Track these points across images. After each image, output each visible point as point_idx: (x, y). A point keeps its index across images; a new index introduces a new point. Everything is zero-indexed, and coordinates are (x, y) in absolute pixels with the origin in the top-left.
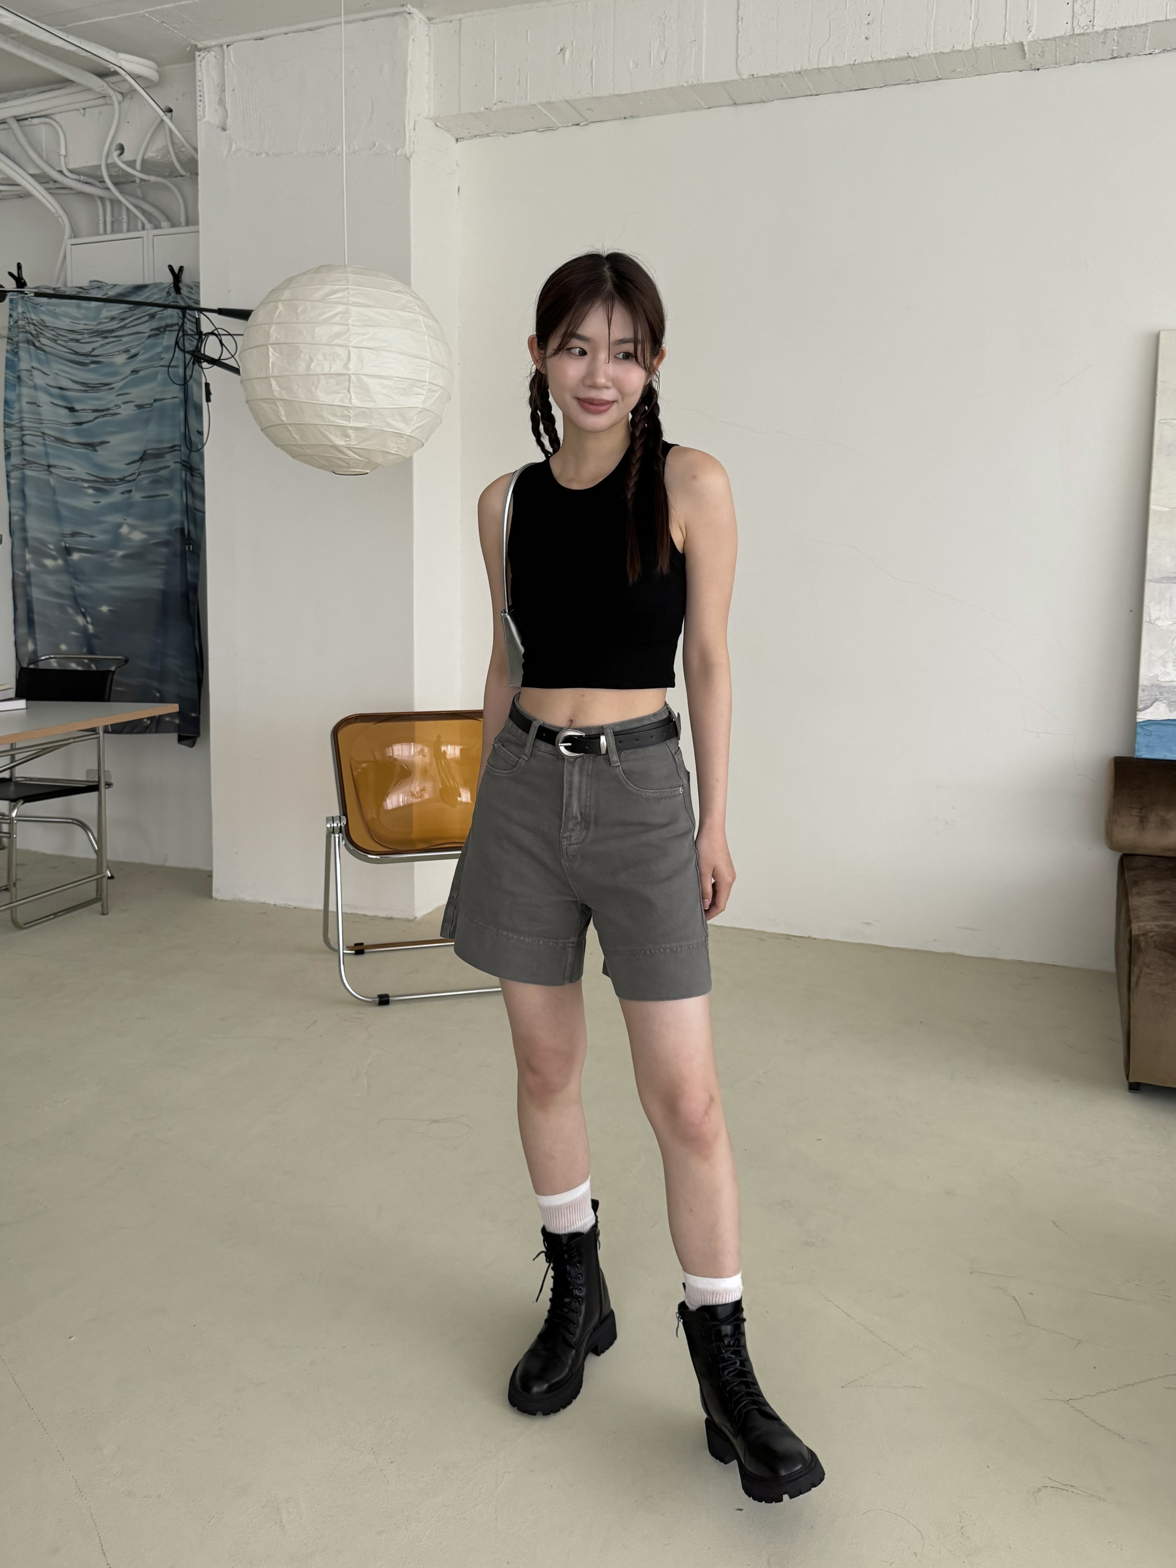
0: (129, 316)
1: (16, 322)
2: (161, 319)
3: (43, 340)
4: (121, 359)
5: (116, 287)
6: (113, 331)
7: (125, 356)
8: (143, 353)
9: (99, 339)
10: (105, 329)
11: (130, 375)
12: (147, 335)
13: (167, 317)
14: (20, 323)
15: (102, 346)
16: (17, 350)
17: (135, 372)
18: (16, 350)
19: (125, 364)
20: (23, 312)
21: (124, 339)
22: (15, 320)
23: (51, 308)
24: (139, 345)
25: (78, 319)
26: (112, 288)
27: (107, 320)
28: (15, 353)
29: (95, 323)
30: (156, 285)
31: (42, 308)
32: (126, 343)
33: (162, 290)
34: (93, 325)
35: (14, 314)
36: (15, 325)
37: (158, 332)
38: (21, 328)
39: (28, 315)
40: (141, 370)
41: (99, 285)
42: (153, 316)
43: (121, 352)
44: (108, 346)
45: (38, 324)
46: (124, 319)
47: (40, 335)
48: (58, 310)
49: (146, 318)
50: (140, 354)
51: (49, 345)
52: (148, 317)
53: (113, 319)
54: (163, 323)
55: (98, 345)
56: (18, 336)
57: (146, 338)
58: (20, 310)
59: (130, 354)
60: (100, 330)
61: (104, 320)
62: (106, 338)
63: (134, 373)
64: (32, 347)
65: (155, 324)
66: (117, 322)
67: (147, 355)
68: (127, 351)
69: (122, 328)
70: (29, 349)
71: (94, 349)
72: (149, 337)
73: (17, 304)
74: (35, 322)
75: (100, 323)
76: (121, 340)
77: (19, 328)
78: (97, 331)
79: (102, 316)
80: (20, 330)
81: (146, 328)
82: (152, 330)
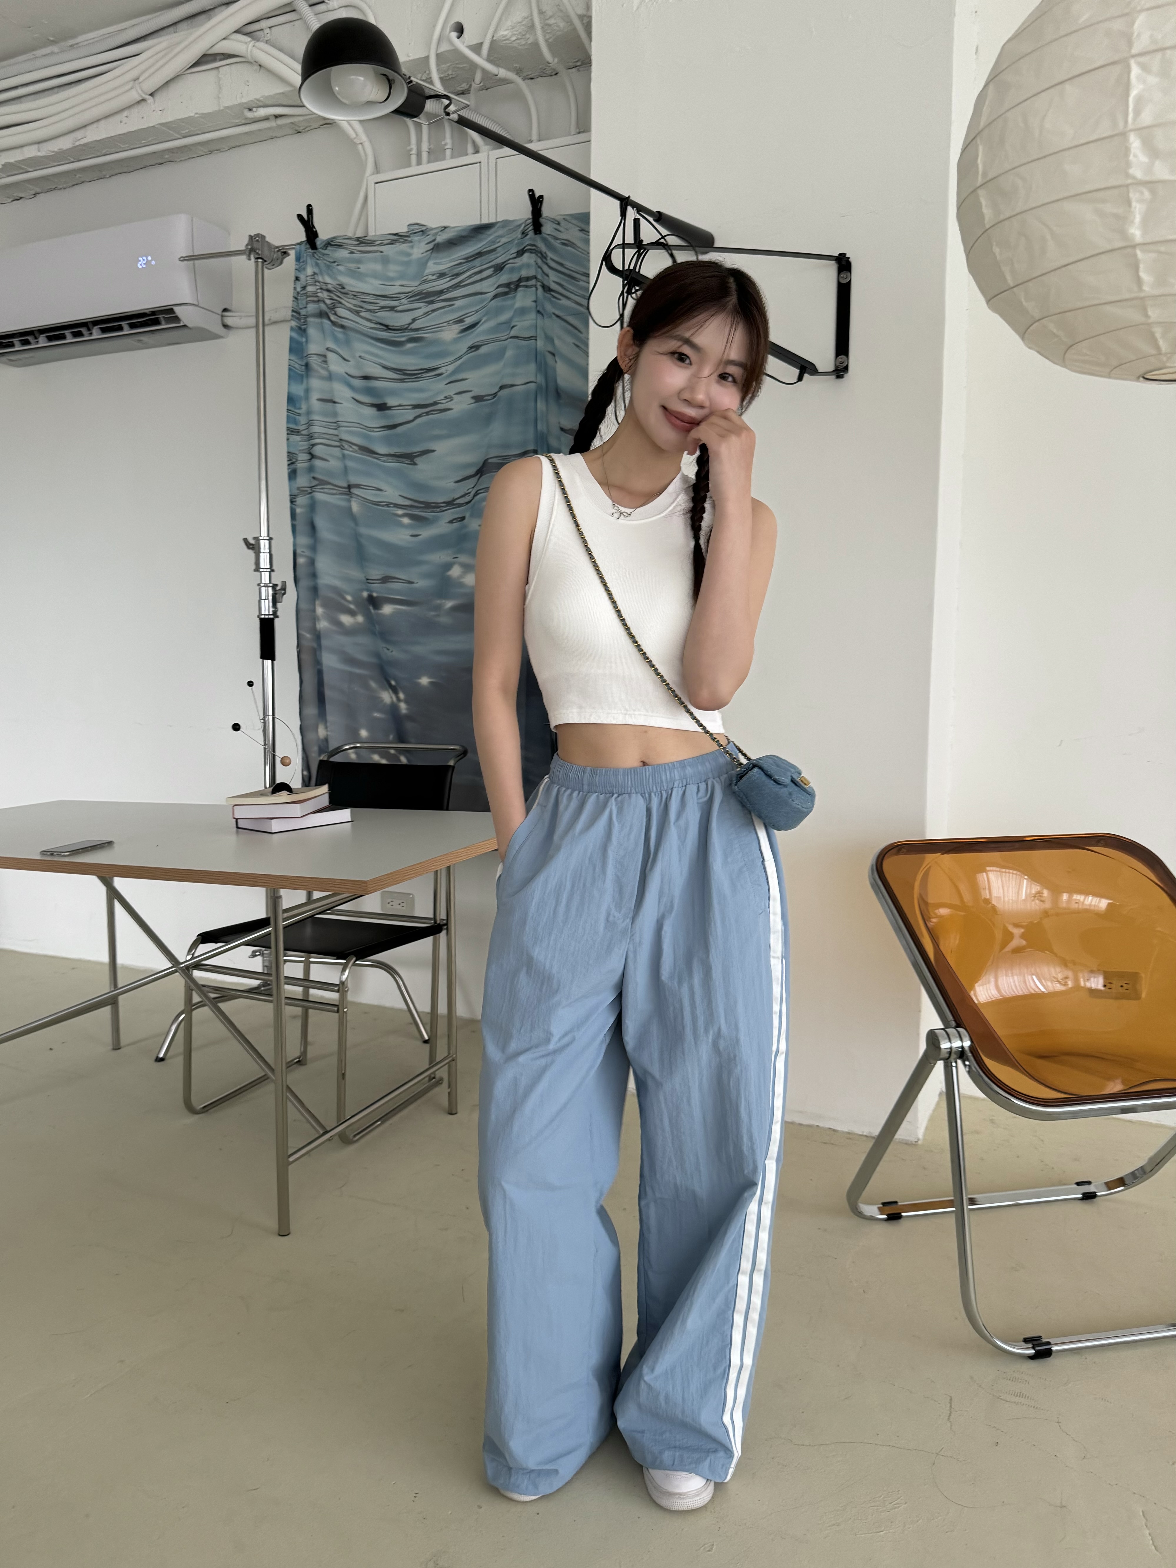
0: (465, 269)
1: (304, 288)
2: (512, 270)
3: (341, 311)
4: (450, 334)
5: (446, 230)
6: (441, 292)
7: (457, 328)
8: (485, 322)
9: (422, 305)
10: (430, 290)
11: (466, 353)
12: (491, 295)
13: (520, 268)
14: (310, 289)
15: (427, 314)
16: (305, 326)
17: (475, 347)
18: (303, 327)
19: (456, 340)
20: (315, 274)
21: (458, 303)
22: (302, 286)
23: (352, 266)
24: (477, 311)
25: (392, 279)
26: (441, 231)
27: (434, 277)
28: (302, 330)
29: (417, 283)
30: (506, 223)
31: (340, 268)
32: (460, 308)
33: (513, 230)
34: (413, 286)
35: (302, 277)
36: (302, 293)
37: (506, 290)
38: (310, 296)
39: (320, 279)
40: (482, 345)
41: (424, 228)
42: (499, 268)
43: (451, 322)
44: (436, 313)
45: (333, 289)
46: (457, 275)
47: (337, 305)
48: (363, 268)
49: (489, 272)
50: (481, 323)
51: (348, 317)
52: (492, 269)
53: (442, 275)
54: (515, 277)
55: (421, 313)
56: (306, 307)
57: (489, 299)
58: (309, 271)
59: (466, 325)
60: (424, 291)
61: (430, 277)
62: (432, 302)
63: (473, 349)
64: (326, 321)
65: (504, 278)
66: (448, 279)
67: (492, 323)
68: (460, 321)
69: (455, 288)
70: (322, 323)
71: (414, 320)
72: (495, 297)
73: (305, 262)
74: (330, 287)
75: (425, 282)
76: (453, 305)
77: (308, 297)
78: (420, 293)
79: (427, 271)
80: (308, 299)
81: (489, 286)
82: (497, 288)
